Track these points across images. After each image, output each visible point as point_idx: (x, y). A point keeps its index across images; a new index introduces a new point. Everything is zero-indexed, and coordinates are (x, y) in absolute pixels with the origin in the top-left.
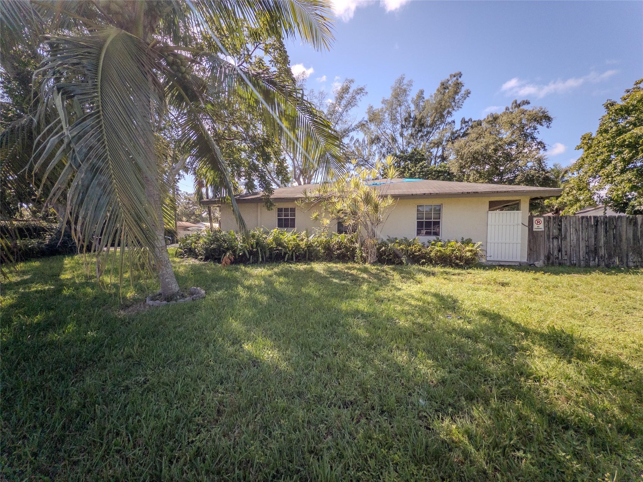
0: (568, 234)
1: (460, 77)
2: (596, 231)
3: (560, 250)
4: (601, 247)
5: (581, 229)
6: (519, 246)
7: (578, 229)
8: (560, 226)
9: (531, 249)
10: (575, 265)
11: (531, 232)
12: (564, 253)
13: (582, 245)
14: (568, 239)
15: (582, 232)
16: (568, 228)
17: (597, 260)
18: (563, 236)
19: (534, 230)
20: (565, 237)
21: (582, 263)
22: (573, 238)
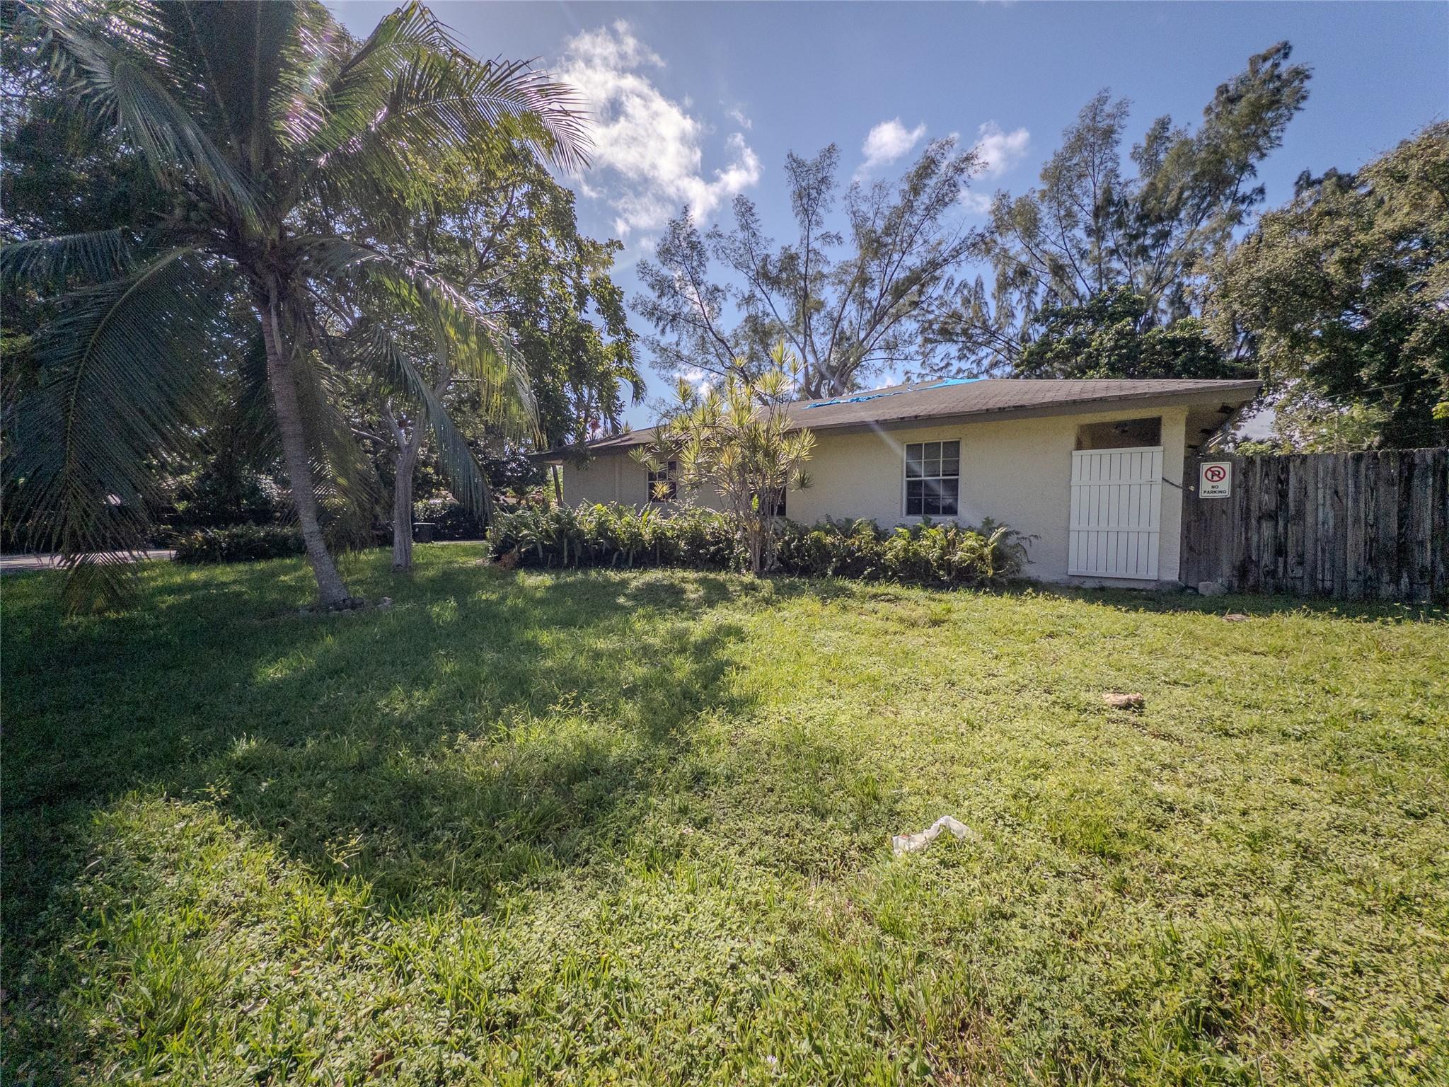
0: (1309, 507)
1: (1286, 56)
2: (1407, 494)
3: (1280, 551)
4: (1421, 544)
5: (1351, 489)
6: (1155, 539)
7: (1341, 489)
8: (1284, 482)
9: (1191, 549)
10: (1330, 592)
11: (1193, 502)
12: (1292, 560)
13: (1355, 537)
14: (1310, 520)
15: (1356, 501)
16: (1311, 488)
17: (1405, 580)
18: (1292, 511)
19: (1202, 495)
20: (1300, 515)
21: (1353, 588)
22: (1326, 516)
